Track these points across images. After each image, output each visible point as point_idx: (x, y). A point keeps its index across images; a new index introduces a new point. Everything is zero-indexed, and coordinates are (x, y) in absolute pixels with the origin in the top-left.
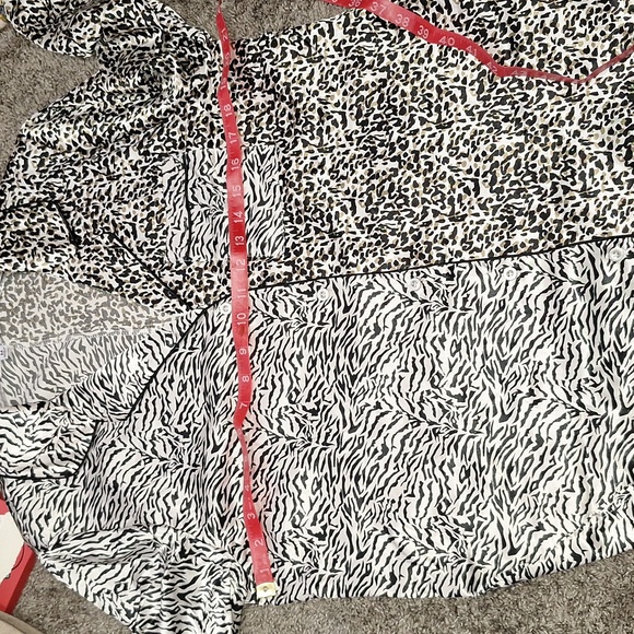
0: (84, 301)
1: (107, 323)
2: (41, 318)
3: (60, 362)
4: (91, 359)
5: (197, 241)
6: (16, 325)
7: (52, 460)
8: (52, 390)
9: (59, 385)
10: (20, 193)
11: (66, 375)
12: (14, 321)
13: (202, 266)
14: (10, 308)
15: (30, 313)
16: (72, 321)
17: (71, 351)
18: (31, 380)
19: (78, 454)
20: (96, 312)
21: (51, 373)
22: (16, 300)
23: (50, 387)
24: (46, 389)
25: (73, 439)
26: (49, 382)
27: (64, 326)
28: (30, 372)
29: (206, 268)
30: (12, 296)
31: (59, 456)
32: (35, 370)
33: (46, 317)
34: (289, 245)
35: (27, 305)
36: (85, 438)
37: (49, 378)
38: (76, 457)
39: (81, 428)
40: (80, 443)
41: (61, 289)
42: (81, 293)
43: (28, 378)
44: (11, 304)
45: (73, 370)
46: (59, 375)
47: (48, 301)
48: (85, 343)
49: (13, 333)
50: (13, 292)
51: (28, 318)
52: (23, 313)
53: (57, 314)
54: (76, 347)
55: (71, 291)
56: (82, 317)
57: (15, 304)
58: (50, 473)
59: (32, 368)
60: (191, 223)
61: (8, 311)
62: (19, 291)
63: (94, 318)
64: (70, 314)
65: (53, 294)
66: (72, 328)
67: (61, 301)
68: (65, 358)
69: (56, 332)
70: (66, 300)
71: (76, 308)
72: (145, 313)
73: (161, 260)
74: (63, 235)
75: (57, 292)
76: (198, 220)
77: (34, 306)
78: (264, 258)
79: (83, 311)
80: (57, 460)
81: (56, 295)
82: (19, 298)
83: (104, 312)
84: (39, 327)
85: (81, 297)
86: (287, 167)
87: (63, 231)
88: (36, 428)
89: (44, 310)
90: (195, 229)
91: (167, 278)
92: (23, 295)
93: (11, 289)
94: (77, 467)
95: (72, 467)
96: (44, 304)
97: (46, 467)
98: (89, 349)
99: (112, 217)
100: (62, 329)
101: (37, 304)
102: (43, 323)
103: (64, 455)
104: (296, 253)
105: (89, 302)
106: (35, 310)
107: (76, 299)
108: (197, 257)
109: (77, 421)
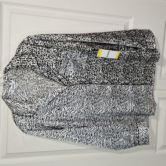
0: (37, 78)
1: (43, 84)
2: (26, 79)
3: (31, 91)
4: (38, 92)
5: (67, 70)
6: (19, 80)
7: (28, 113)
8: (28, 97)
9: (30, 96)
10: (24, 50)
11: (32, 94)
12: (19, 79)
13: (67, 76)
14: (17, 75)
15: (23, 78)
16: (34, 82)
17: (34, 89)
18: (22, 93)
19: (34, 112)
20: (40, 81)
21: (28, 93)
22: (19, 74)
23: (28, 96)
24: (27, 97)
25: (33, 109)
26: (28, 95)
27: (32, 83)
28: (22, 91)
29: (68, 76)
30: (18, 73)
31: (29, 112)
32: (23, 91)
33: (27, 79)
34: (86, 75)
35: (22, 76)
36: (36, 109)
37: (28, 94)
38: (33, 113)
39: (35, 107)
40: (34, 110)
41: (32, 74)
42: (36, 76)
43: (21, 93)
44: (18, 75)
45: (33, 93)
46: (30, 94)
47: (29, 76)
48: (37, 88)
49: (18, 82)
50: (18, 72)
51: (22, 79)
52: (21, 77)
53: (31, 80)
54: (35, 88)
55: (34, 75)
56: (37, 81)
57: (19, 75)
58: (27, 115)
59: (22, 90)
60: (67, 66)
61: (17, 76)
62: (20, 72)
63: (40, 82)
64: (34, 80)
65: (30, 75)
66: (34, 84)
67: (32, 77)
68: (32, 91)
69: (30, 83)
70: (33, 77)
71: (35, 79)
72: (52, 83)
73: (58, 72)
74: (35, 63)
75: (31, 74)
76: (68, 66)
77: (24, 76)
78: (81, 77)
79: (37, 80)
80: (29, 113)
81: (31, 75)
82: (20, 73)
83: (42, 81)
84: (25, 81)
85: (36, 77)
86: (88, 59)
87: (36, 62)
88: (25, 105)
89: (27, 78)
90: (67, 68)
91: (59, 76)
92: (21, 73)
93: (18, 71)
94: (33, 115)
95: (32, 115)
96: (27, 77)
97: (26, 114)
98: (38, 89)
99: (47, 61)
100: (31, 83)
101: (25, 76)
102: (26, 81)
103: (31, 112)
104: (87, 77)
105: (38, 78)
106: (24, 77)
107: (35, 77)
108: (66, 74)
109: (34, 105)
